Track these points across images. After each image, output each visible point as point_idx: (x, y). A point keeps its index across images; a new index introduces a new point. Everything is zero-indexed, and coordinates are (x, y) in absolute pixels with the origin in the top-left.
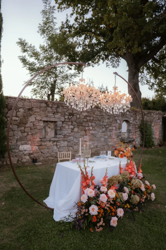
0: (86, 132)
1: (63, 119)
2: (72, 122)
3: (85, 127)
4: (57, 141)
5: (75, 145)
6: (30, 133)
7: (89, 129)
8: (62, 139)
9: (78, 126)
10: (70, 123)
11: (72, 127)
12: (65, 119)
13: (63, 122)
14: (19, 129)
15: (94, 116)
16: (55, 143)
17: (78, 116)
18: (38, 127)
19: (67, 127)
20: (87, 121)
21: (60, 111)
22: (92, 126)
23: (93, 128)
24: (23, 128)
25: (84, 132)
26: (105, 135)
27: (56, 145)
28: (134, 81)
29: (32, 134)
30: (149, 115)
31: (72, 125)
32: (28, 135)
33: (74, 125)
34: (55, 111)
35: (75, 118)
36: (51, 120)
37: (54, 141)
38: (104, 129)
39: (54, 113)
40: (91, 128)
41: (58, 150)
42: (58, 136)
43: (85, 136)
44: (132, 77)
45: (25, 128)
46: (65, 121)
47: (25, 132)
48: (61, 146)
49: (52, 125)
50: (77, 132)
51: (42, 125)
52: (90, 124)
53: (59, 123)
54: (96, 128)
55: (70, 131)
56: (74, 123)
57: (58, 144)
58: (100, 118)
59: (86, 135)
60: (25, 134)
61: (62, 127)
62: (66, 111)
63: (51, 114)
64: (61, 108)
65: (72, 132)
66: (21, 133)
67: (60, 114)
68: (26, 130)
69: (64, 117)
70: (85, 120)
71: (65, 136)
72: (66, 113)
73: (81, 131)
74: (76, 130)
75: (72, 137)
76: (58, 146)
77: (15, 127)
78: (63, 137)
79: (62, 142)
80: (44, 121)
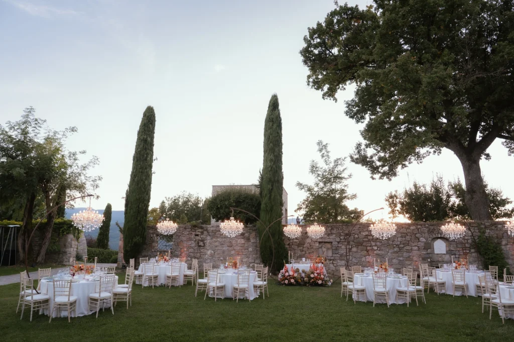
0: (368, 252)
1: (338, 240)
2: (349, 243)
3: (367, 247)
4: (333, 260)
6: (307, 252)
7: (373, 249)
8: (338, 258)
9: (357, 246)
10: (347, 243)
11: (350, 247)
12: (341, 239)
13: (338, 242)
14: (299, 248)
16: (331, 262)
17: (356, 236)
18: (314, 247)
19: (343, 247)
21: (334, 232)
22: (376, 245)
23: (378, 248)
24: (302, 248)
25: (365, 252)
26: (398, 257)
27: (333, 263)
29: (309, 253)
30: (493, 227)
31: (349, 245)
32: (306, 253)
33: (351, 245)
34: (330, 232)
35: (353, 238)
36: (326, 241)
37: (331, 260)
38: (396, 249)
39: (328, 235)
40: (376, 248)
41: (334, 268)
42: (335, 255)
43: (367, 257)
45: (303, 247)
46: (340, 241)
47: (303, 251)
48: (338, 264)
49: (329, 246)
50: (356, 252)
51: (318, 245)
52: (373, 244)
53: (335, 243)
54: (382, 248)
56: (352, 243)
57: (334, 262)
60: (304, 252)
61: (338, 247)
62: (341, 232)
63: (325, 236)
64: (335, 230)
65: (349, 251)
66: (301, 251)
67: (334, 235)
68: (304, 249)
69: (340, 237)
70: (366, 239)
71: (341, 255)
72: (342, 234)
73: (362, 251)
74: (354, 249)
75: (350, 257)
76: (335, 265)
77: (296, 247)
78: (339, 256)
79: (339, 261)
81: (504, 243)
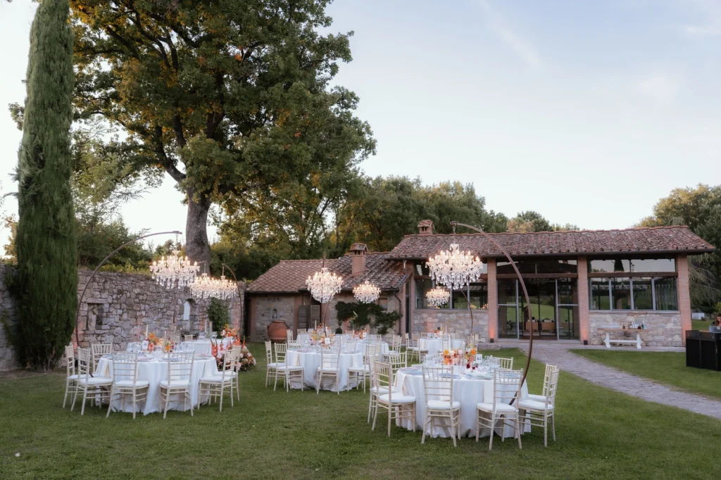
0: (136, 319)
1: (110, 300)
2: (121, 304)
3: (136, 311)
4: (102, 335)
5: (123, 341)
7: (142, 315)
8: (107, 331)
9: (128, 311)
10: (118, 306)
11: (120, 312)
12: (113, 299)
13: (110, 304)
15: (148, 293)
16: (99, 338)
17: (128, 294)
18: (82, 314)
19: (114, 313)
20: (139, 303)
21: (108, 287)
22: (145, 310)
23: (146, 313)
26: (161, 325)
27: (101, 341)
28: (199, 226)
31: (120, 309)
33: (123, 310)
34: (102, 287)
35: (125, 298)
36: (97, 302)
37: (98, 335)
38: (160, 315)
39: (100, 292)
40: (144, 313)
42: (103, 327)
43: (135, 327)
44: (194, 218)
46: (113, 303)
49: (97, 310)
50: (127, 320)
51: (86, 309)
52: (143, 307)
53: (106, 307)
54: (150, 314)
55: (117, 318)
56: (124, 306)
57: (103, 339)
58: (155, 297)
59: (137, 325)
61: (109, 312)
62: (114, 286)
63: (98, 293)
64: (108, 283)
65: (120, 320)
67: (107, 292)
69: (112, 296)
70: (137, 300)
71: (111, 326)
72: (115, 290)
73: (131, 318)
74: (125, 316)
75: (119, 328)
78: (109, 327)
79: (107, 337)
80: (89, 304)
81: (230, 306)
